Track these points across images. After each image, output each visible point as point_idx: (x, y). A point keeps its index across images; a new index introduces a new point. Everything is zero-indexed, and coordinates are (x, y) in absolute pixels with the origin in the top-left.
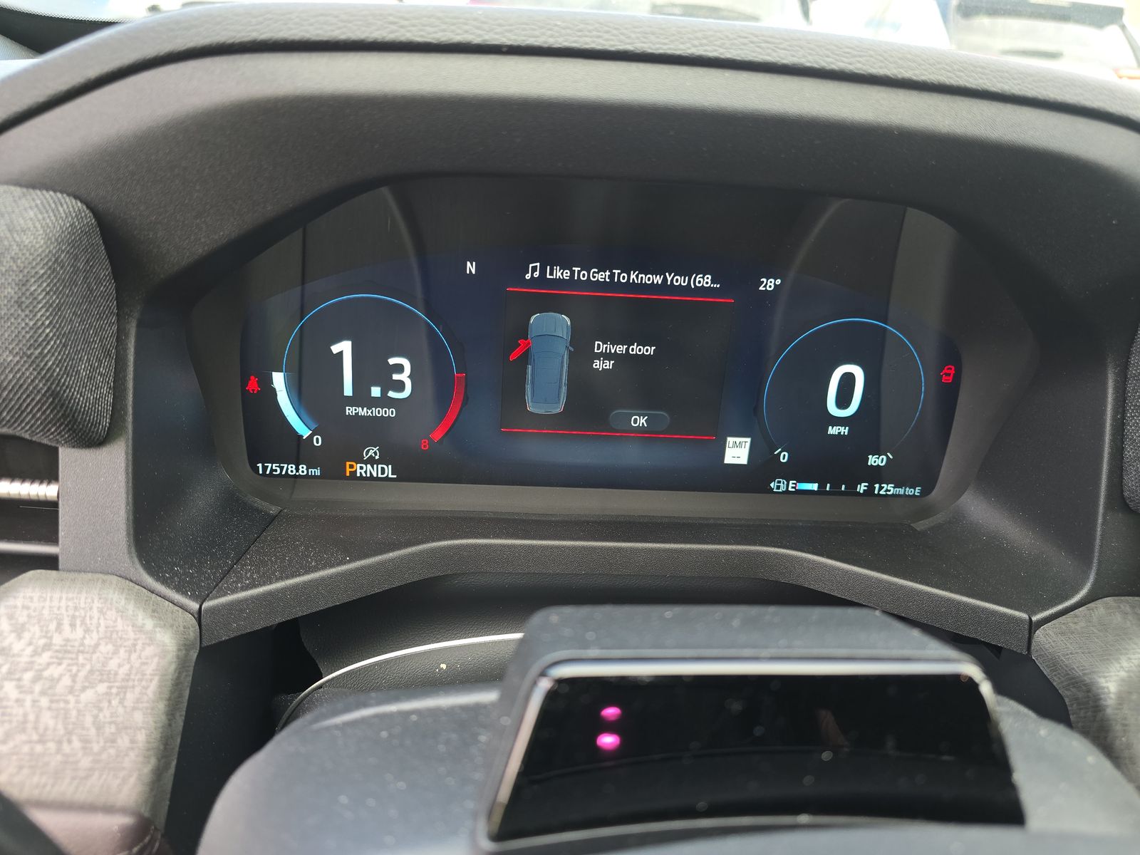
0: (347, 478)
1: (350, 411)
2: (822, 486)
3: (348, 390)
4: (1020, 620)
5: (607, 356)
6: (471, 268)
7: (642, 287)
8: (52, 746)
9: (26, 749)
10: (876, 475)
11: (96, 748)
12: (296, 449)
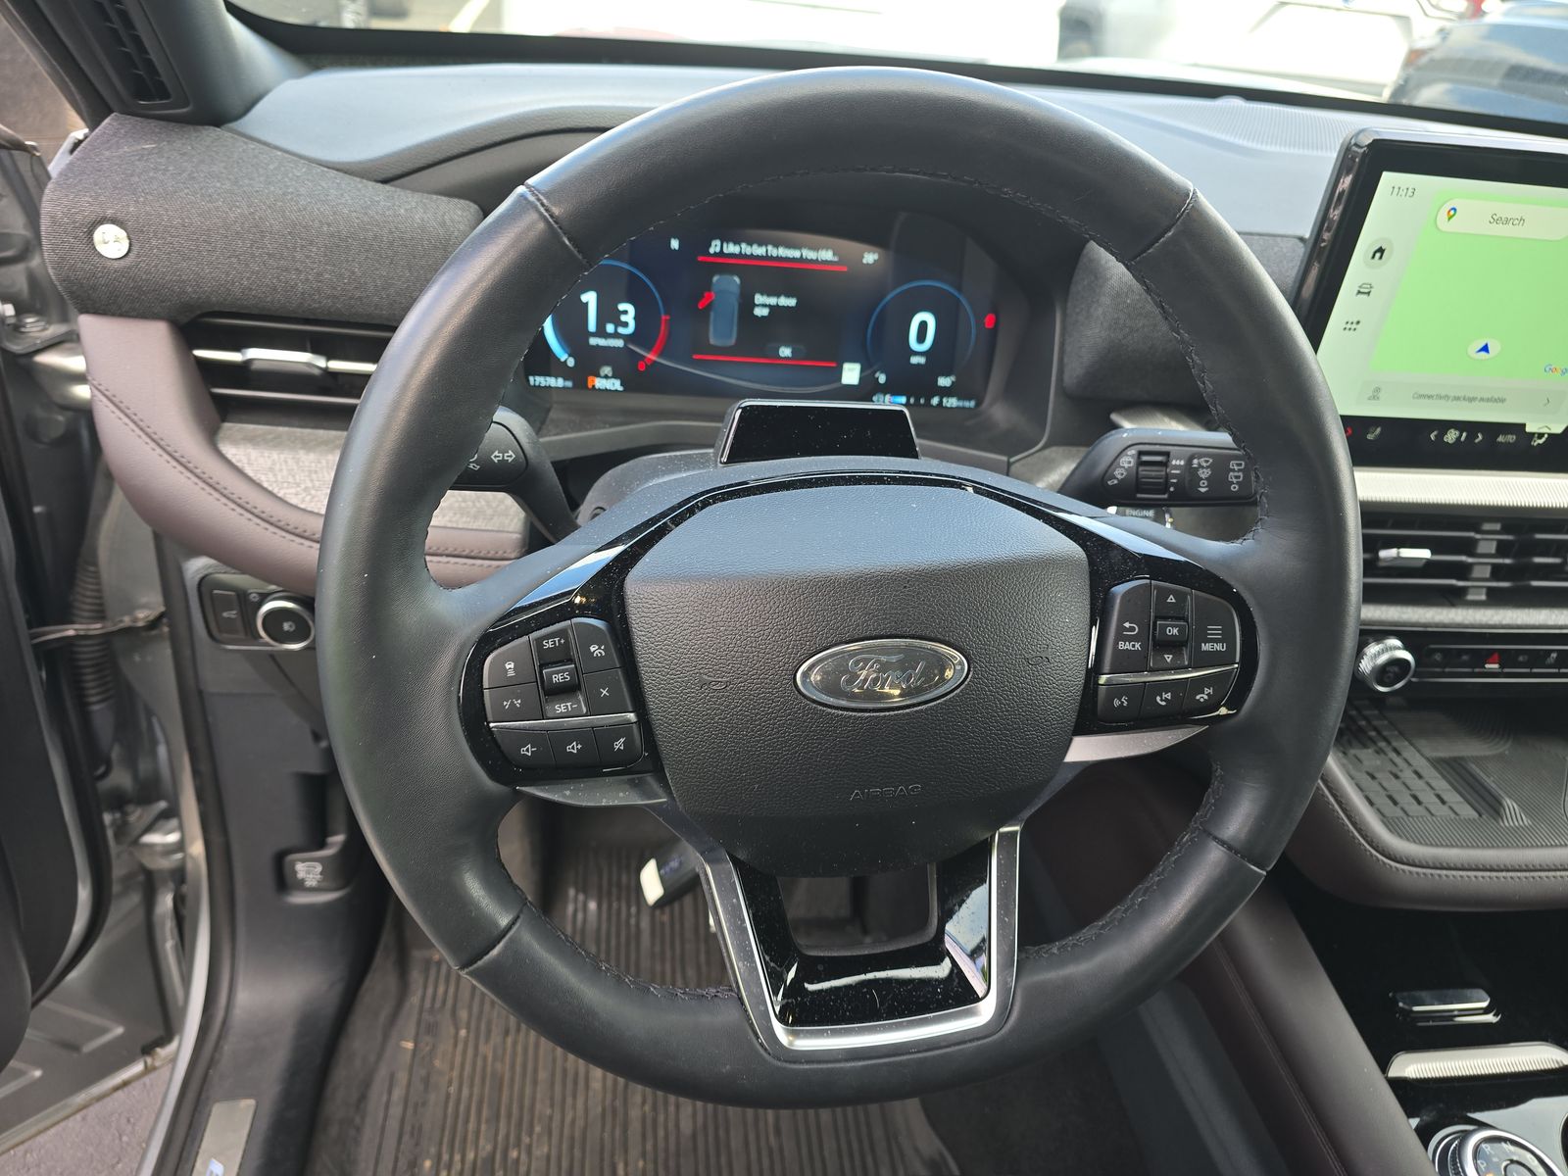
0: (590, 390)
1: (593, 341)
2: (908, 400)
3: (592, 326)
4: (1003, 461)
5: (764, 306)
6: (675, 244)
7: (787, 259)
8: (470, 503)
9: (457, 505)
10: (946, 392)
11: (494, 505)
12: (560, 370)
